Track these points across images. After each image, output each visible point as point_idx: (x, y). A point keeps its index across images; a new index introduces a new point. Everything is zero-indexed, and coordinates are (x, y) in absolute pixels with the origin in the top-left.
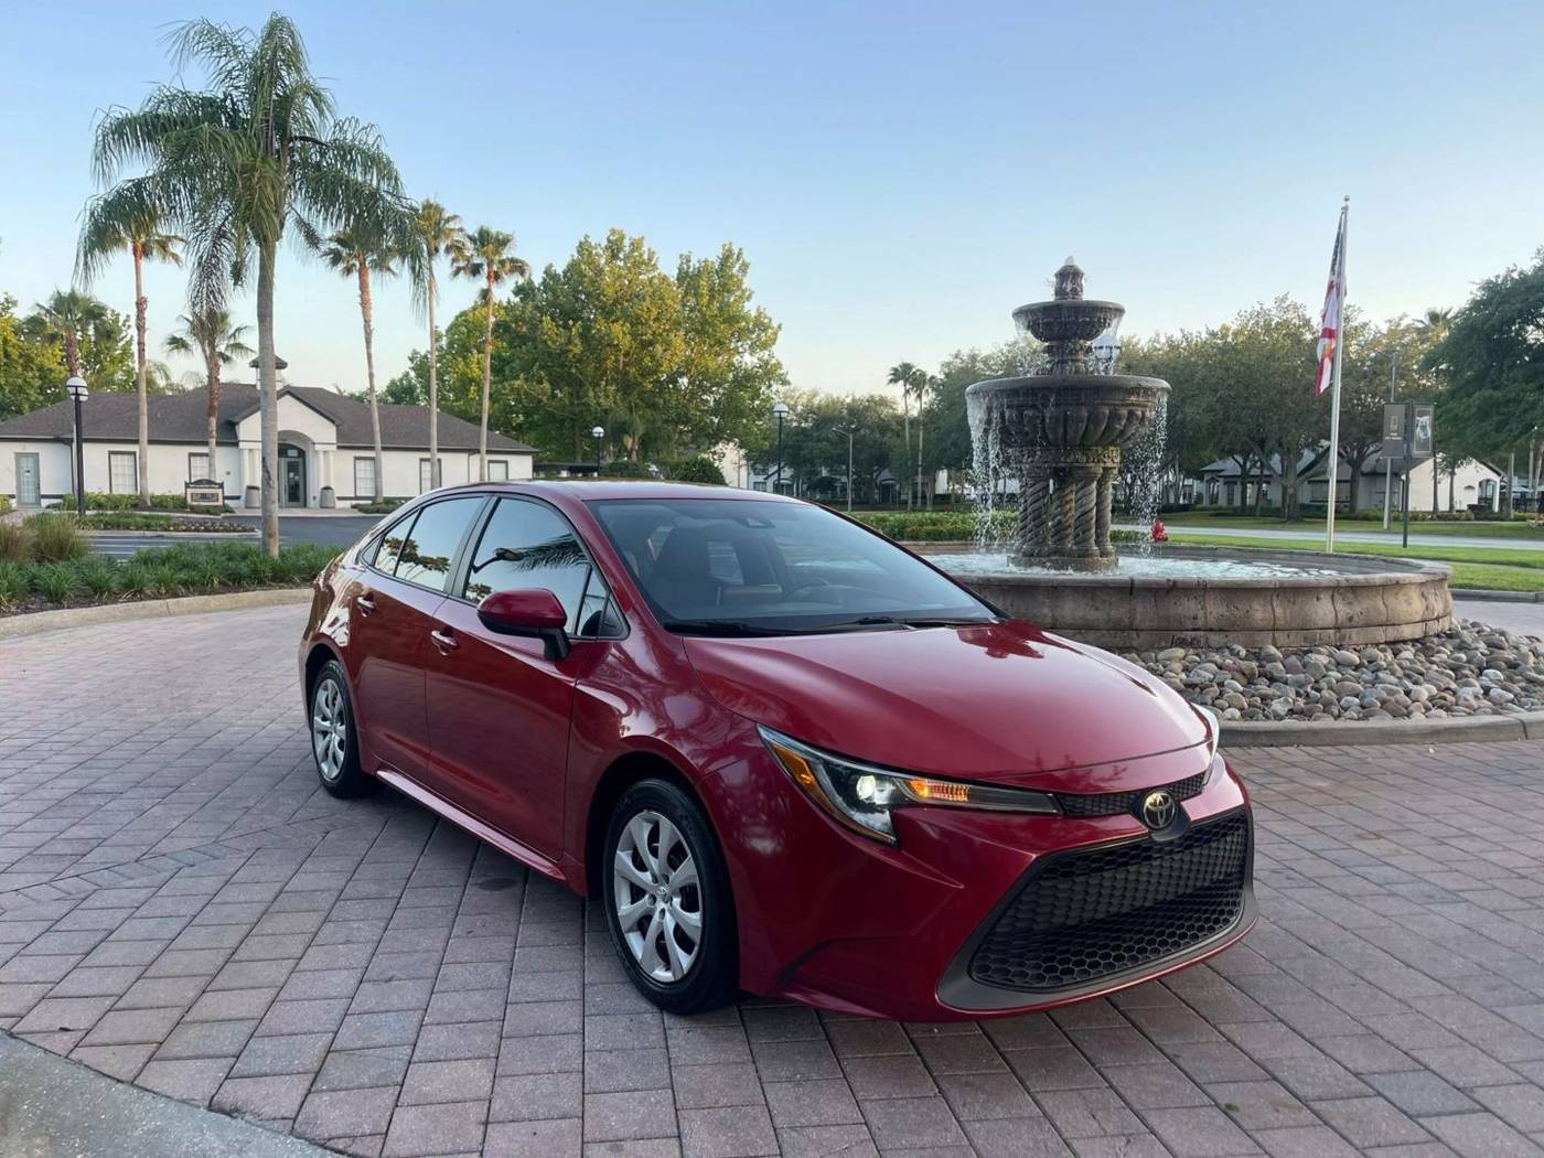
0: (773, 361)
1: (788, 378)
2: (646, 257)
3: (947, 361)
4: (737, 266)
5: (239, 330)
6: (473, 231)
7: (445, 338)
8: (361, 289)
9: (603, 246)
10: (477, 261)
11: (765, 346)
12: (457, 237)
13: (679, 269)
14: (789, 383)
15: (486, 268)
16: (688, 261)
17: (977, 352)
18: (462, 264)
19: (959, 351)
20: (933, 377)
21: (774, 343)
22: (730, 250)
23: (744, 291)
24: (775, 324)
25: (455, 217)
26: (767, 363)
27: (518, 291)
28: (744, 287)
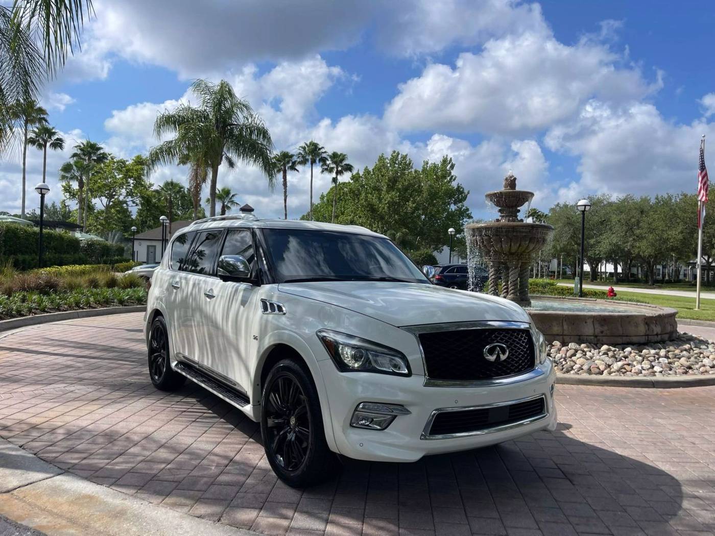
0: (464, 208)
1: (472, 215)
2: (408, 162)
3: (552, 207)
4: (450, 165)
5: (233, 196)
6: (330, 153)
7: (325, 198)
8: (283, 178)
9: (389, 159)
10: (332, 166)
11: (461, 201)
12: (324, 155)
13: (423, 167)
14: (472, 217)
15: (335, 169)
16: (427, 163)
17: (568, 204)
18: (326, 167)
19: (558, 203)
20: (547, 215)
21: (465, 200)
22: (447, 158)
23: (452, 176)
24: (466, 192)
25: (323, 148)
26: (461, 208)
27: (353, 178)
28: (452, 174)
